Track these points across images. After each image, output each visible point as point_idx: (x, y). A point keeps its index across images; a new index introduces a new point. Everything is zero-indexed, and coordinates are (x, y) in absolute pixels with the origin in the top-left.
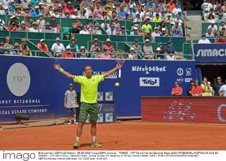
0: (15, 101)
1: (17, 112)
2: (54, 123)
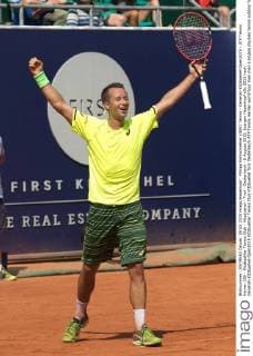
0: (78, 183)
1: (86, 219)
2: (216, 255)
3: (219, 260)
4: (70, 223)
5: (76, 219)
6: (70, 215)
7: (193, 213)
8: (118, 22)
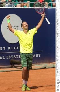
0: (9, 48)
1: (11, 57)
2: (44, 66)
3: (45, 68)
4: (7, 58)
5: (8, 57)
6: (7, 56)
7: (38, 56)
8: (19, 6)
